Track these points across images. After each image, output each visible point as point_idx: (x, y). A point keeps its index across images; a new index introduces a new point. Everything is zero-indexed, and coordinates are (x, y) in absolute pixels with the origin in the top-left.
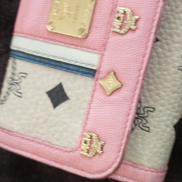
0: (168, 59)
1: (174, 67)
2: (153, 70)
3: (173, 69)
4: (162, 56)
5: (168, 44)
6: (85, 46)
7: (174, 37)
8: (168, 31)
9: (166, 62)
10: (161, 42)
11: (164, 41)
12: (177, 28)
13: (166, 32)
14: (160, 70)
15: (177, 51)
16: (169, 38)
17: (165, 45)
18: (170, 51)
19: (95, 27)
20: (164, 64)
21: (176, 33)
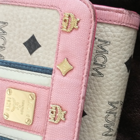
0: (94, 128)
1: (99, 134)
2: (84, 136)
3: (99, 136)
4: (90, 126)
5: (93, 117)
6: (31, 130)
7: (97, 112)
8: (92, 108)
9: (93, 130)
10: (88, 116)
11: (91, 115)
12: (99, 106)
13: (91, 108)
14: (89, 136)
15: (100, 122)
16: (94, 113)
17: (91, 118)
18: (95, 122)
19: (37, 117)
20: (92, 132)
21: (98, 109)
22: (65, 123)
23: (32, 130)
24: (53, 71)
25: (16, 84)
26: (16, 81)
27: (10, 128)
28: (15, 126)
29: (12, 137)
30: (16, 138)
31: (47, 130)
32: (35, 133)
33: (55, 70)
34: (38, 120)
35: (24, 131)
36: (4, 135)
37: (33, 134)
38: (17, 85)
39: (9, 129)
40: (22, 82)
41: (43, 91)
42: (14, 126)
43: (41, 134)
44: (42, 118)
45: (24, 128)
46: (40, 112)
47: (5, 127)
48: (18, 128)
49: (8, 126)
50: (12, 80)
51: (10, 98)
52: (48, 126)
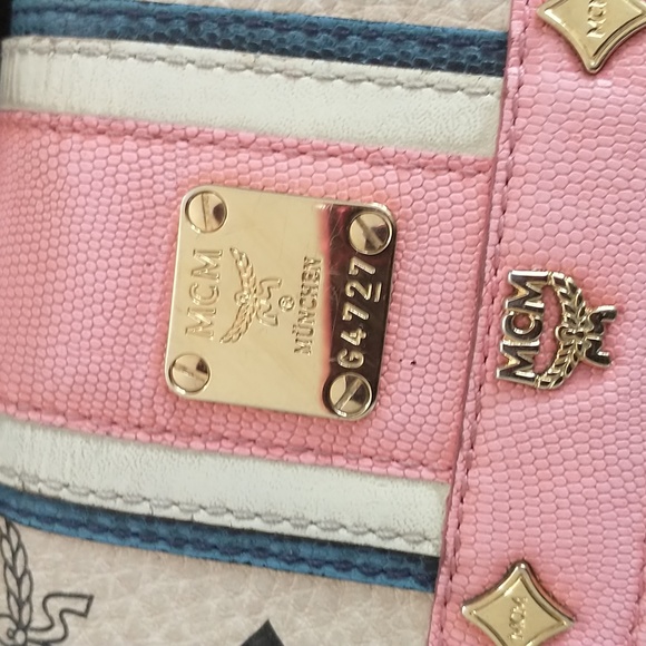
6: (367, 450)
22: (610, 384)
23: (372, 452)
24: (513, 50)
25: (244, 155)
26: (246, 136)
27: (214, 453)
28: (253, 435)
29: (229, 511)
30: (257, 515)
31: (481, 438)
32: (394, 468)
33: (523, 43)
34: (415, 381)
35: (314, 465)
36: (167, 507)
37: (378, 476)
38: (255, 163)
39: (208, 460)
40: (290, 141)
41: (444, 190)
42: (240, 441)
43: (434, 471)
44: (444, 366)
45: (313, 441)
46: (428, 328)
47: (178, 450)
48: (269, 446)
49: (197, 444)
50: (219, 133)
51: (213, 254)
52: (486, 413)
